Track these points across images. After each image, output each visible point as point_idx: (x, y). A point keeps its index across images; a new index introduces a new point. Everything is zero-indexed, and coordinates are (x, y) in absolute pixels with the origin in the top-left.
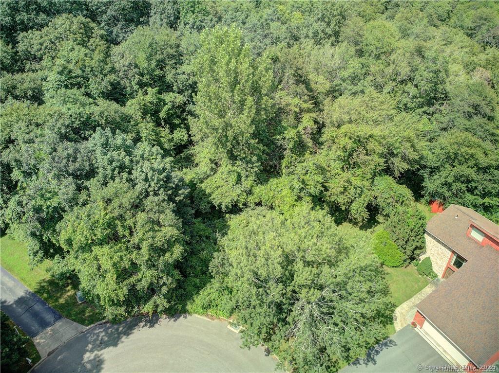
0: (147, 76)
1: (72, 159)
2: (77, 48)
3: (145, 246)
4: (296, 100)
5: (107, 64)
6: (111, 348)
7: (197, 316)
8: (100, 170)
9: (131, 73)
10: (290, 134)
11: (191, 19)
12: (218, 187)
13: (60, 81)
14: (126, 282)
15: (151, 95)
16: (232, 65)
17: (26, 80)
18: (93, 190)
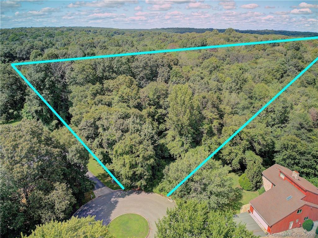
0: (152, 102)
1: (121, 125)
2: (127, 88)
3: (141, 156)
4: (211, 114)
5: (137, 95)
6: (122, 198)
7: (156, 194)
8: (130, 130)
9: (146, 100)
10: (206, 126)
11: (174, 79)
12: (174, 147)
13: (119, 100)
14: (132, 169)
15: (152, 109)
16: (182, 98)
17: (106, 98)
18: (127, 136)
